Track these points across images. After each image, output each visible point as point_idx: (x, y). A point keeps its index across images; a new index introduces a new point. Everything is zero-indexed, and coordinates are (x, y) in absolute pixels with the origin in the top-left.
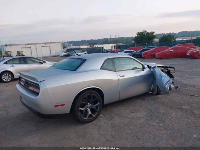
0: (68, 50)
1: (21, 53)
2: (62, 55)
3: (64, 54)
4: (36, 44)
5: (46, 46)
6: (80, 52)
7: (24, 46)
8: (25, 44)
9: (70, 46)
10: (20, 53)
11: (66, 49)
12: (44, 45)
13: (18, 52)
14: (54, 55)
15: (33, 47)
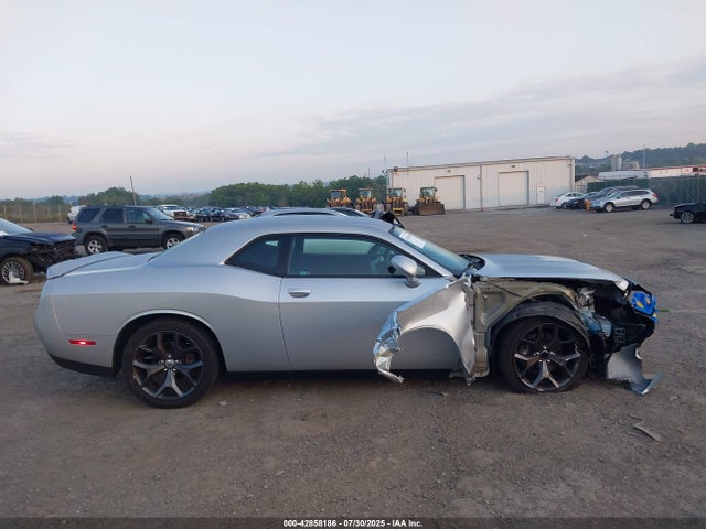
0: (589, 184)
1: (431, 192)
2: (559, 204)
3: (567, 199)
4: (480, 164)
5: (513, 169)
6: (623, 195)
7: (443, 172)
8: (449, 167)
9: (631, 168)
10: (427, 194)
11: (584, 182)
12: (508, 168)
13: (422, 189)
14: (541, 201)
15: (472, 173)
